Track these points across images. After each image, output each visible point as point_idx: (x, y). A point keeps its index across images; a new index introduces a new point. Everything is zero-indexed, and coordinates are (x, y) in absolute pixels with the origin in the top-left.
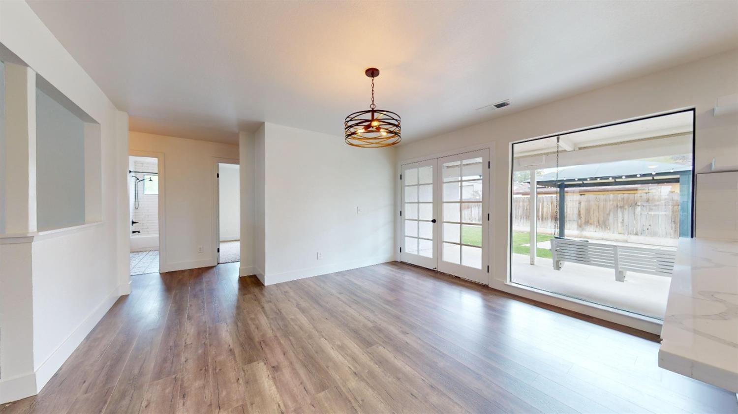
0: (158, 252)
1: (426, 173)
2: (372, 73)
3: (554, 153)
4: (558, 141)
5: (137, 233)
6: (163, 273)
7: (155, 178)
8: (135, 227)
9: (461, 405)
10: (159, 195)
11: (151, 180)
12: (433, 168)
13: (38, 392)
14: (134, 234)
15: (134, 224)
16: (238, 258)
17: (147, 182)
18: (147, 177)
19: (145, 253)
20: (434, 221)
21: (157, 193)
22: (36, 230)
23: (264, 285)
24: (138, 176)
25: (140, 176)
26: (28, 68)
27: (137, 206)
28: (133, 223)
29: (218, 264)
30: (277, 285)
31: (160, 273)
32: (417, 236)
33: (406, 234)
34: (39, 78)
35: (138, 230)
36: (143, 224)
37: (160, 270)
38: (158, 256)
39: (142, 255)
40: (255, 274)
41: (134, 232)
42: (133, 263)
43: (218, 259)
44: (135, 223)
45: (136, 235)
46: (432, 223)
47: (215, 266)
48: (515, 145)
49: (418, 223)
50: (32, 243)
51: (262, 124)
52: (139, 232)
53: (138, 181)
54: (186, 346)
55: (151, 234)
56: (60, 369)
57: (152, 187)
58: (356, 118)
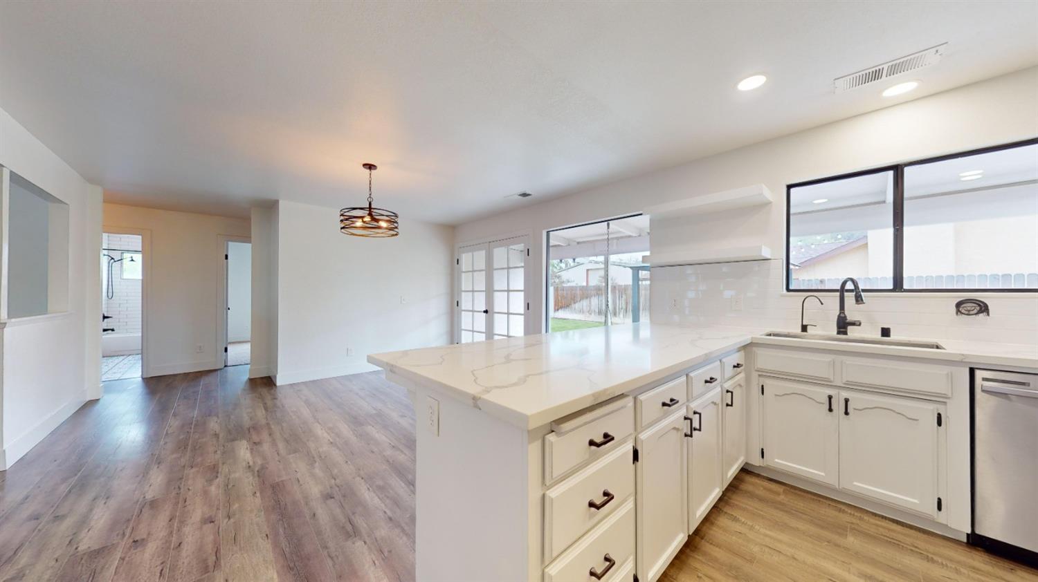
0: (140, 356)
1: (480, 257)
2: (370, 167)
3: (603, 240)
4: (608, 228)
5: (110, 332)
6: (146, 378)
7: (138, 258)
8: (106, 324)
10: (142, 280)
11: (132, 260)
12: (486, 252)
13: (7, 468)
14: (105, 332)
15: (106, 320)
16: (249, 361)
17: (126, 262)
18: (127, 256)
19: (121, 358)
20: (486, 312)
21: (140, 277)
22: (6, 317)
23: (275, 385)
24: (112, 254)
25: (116, 255)
26: (4, 169)
27: (110, 295)
28: (105, 317)
29: (226, 366)
30: (291, 385)
31: (143, 379)
32: (471, 329)
33: (463, 328)
34: (13, 174)
35: (111, 328)
36: (119, 319)
37: (142, 374)
38: (140, 362)
39: (116, 360)
40: (270, 375)
41: (105, 330)
42: (105, 369)
43: (226, 361)
44: (107, 317)
45: (109, 335)
46: (485, 314)
47: (221, 369)
48: (551, 233)
49: (473, 315)
50: (5, 329)
51: (277, 202)
52: (113, 330)
53: (113, 260)
54: (167, 434)
55: (130, 331)
56: (26, 454)
57: (133, 269)
58: (345, 214)
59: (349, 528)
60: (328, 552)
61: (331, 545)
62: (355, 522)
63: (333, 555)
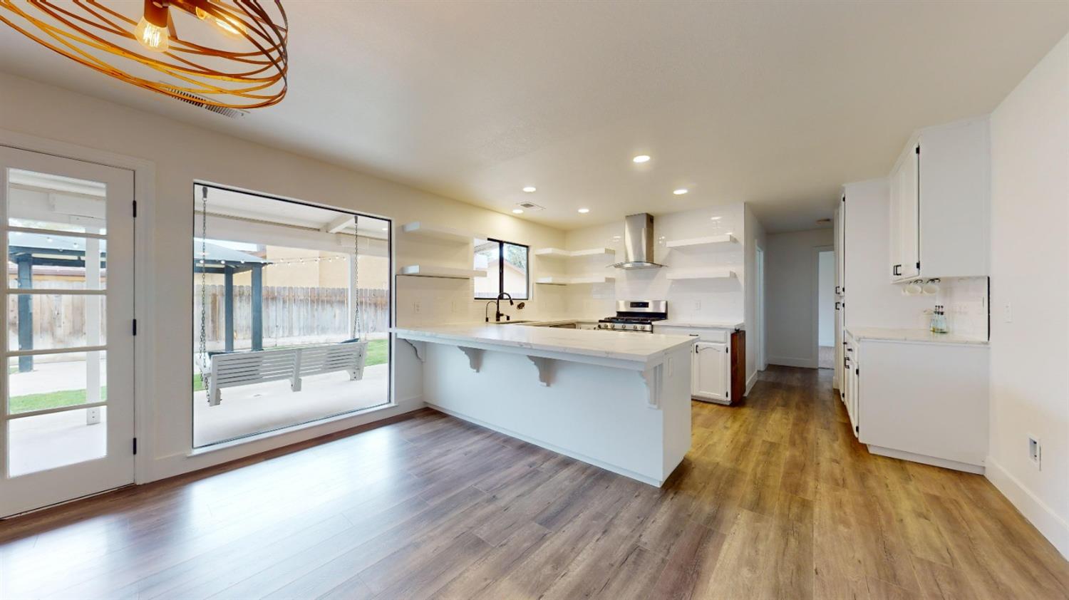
9: (464, 568)
59: (631, 558)
60: (666, 556)
61: (658, 560)
62: (622, 558)
63: (665, 551)
